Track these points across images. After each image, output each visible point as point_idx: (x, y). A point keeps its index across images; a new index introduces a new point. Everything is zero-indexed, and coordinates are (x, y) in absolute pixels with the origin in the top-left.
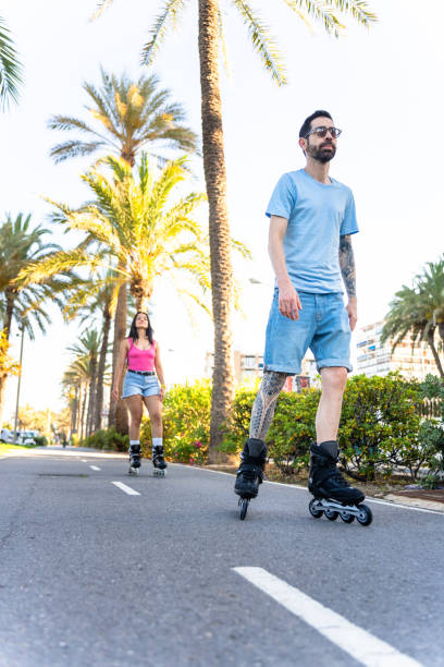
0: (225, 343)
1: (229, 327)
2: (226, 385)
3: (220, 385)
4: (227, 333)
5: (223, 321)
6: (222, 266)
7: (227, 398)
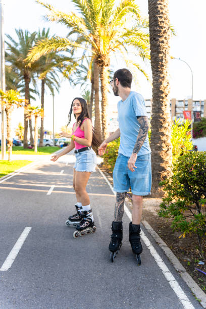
0: (162, 92)
1: (166, 78)
2: (163, 130)
3: (158, 131)
4: (164, 84)
5: (161, 73)
6: (160, 20)
7: (165, 142)
